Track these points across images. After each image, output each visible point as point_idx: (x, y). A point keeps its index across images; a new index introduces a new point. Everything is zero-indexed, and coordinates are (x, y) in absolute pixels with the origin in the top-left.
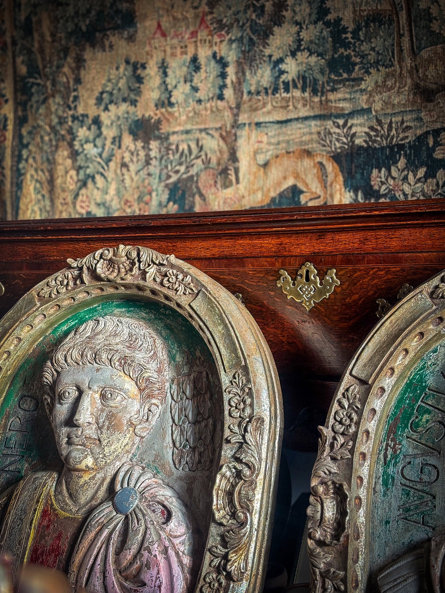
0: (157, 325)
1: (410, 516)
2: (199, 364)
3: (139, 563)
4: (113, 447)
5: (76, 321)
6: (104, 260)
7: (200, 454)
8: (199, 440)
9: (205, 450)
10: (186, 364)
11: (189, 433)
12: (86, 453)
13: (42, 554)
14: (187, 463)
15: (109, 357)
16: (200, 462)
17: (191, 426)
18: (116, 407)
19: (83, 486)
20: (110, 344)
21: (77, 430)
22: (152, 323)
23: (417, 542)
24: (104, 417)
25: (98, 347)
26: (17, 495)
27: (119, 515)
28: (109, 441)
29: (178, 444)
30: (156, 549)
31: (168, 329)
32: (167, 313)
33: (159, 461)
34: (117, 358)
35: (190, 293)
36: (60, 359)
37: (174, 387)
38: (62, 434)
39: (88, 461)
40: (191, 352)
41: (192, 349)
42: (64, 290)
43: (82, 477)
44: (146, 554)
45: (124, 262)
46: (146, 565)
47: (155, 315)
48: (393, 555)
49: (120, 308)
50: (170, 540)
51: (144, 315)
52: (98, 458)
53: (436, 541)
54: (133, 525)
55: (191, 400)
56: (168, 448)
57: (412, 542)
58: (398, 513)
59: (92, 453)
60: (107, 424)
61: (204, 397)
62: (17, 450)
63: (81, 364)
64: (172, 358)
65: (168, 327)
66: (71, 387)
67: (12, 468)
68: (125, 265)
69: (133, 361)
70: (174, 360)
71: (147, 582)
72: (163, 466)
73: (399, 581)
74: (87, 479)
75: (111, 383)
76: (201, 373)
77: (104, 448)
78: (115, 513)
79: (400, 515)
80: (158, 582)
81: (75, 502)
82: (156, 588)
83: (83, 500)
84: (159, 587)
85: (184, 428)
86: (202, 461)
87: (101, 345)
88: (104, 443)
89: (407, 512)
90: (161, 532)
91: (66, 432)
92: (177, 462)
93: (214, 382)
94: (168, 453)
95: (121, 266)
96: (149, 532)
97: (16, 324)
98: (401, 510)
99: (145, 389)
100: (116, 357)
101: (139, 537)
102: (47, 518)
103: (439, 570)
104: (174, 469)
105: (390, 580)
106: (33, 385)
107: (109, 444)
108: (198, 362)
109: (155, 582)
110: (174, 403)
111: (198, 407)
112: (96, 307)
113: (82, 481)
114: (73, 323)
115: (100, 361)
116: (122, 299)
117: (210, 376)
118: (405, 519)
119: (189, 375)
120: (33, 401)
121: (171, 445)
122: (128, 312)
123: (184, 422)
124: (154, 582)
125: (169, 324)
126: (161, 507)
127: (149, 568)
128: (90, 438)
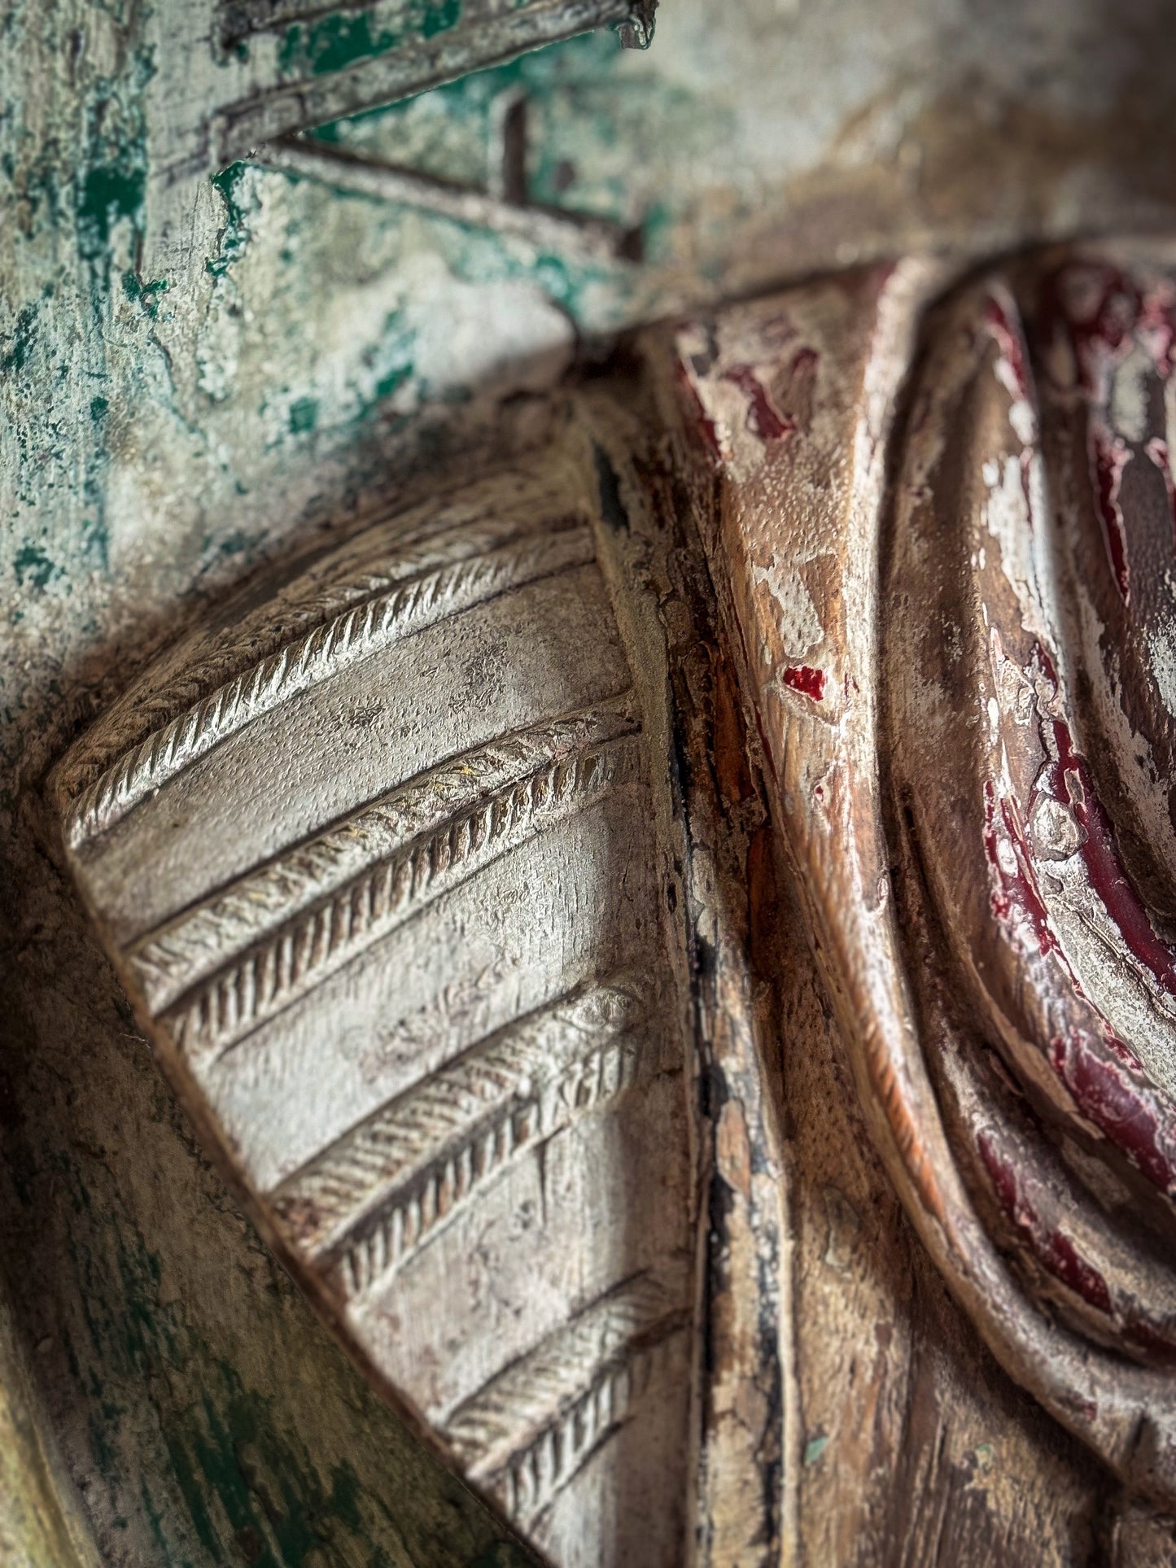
1: (357, 110)
23: (461, 395)
48: (198, 538)
53: (740, 376)
57: (404, 399)
58: (233, 81)
73: (352, 858)
79: (255, 100)
89: (329, 62)
98: (264, 47)
103: (868, 718)
105: (238, 858)
118: (307, 148)
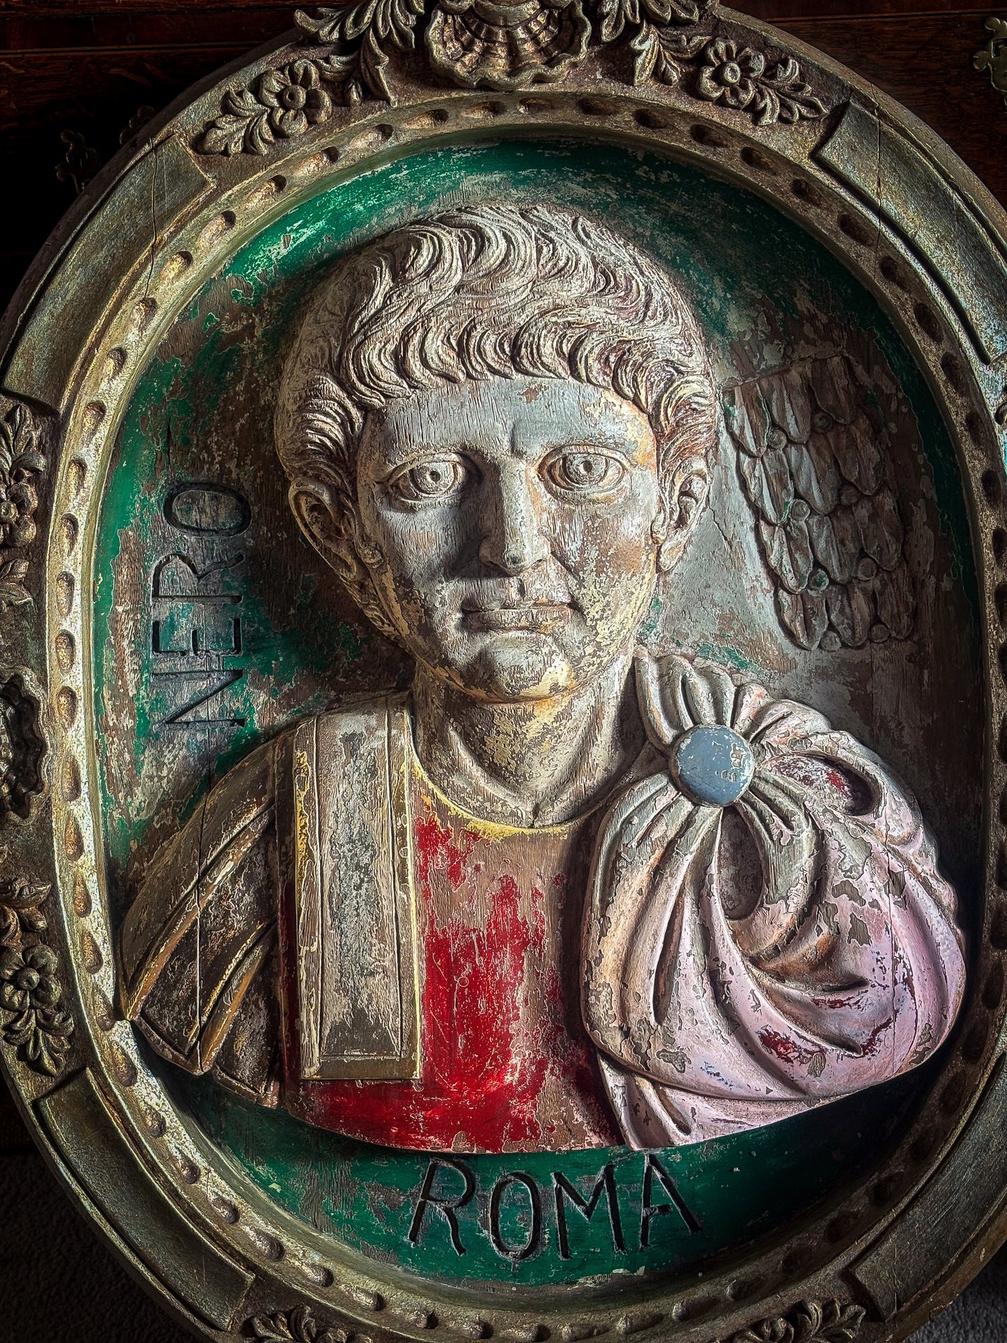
0: (634, 221)
2: (812, 336)
3: (825, 929)
4: (618, 618)
5: (321, 224)
6: (447, 12)
7: (873, 598)
8: (859, 560)
9: (884, 585)
10: (770, 339)
11: (821, 544)
12: (545, 650)
13: (468, 952)
14: (831, 627)
15: (566, 349)
16: (876, 620)
17: (820, 523)
18: (607, 500)
19: (538, 742)
20: (557, 307)
21: (502, 585)
22: (613, 216)
24: (579, 537)
25: (520, 320)
26: (309, 799)
27: (705, 810)
28: (608, 604)
29: (791, 581)
30: (871, 885)
31: (679, 231)
32: (664, 178)
33: (740, 632)
34: (597, 350)
35: (802, 118)
36: (378, 368)
37: (738, 412)
38: (443, 603)
39: (558, 670)
40: (777, 301)
41: (780, 292)
42: (301, 126)
43: (530, 717)
44: (844, 903)
45: (529, 21)
46: (853, 933)
47: (619, 188)
49: (482, 171)
50: (897, 854)
51: (580, 191)
52: (582, 657)
54: (775, 832)
55: (807, 446)
56: (759, 594)
59: (562, 647)
60: (594, 554)
61: (848, 432)
62: (214, 659)
63: (462, 376)
64: (711, 325)
65: (673, 225)
66: (442, 456)
67: (208, 711)
68: (535, 28)
69: (648, 355)
70: (722, 332)
71: (867, 974)
72: (755, 647)
74: (548, 719)
75: (589, 430)
76: (824, 361)
77: (594, 627)
78: (688, 806)
80: (901, 970)
81: (514, 789)
82: (900, 986)
83: (542, 778)
84: (908, 981)
85: (800, 530)
86: (884, 616)
87: (528, 311)
88: (593, 612)
90: (865, 836)
91: (454, 594)
92: (798, 628)
93: (876, 386)
94: (762, 607)
95: (521, 33)
96: (832, 844)
97: (142, 257)
99: (673, 432)
100: (592, 347)
101: (805, 861)
102: (441, 849)
104: (791, 650)
106: (207, 448)
107: (607, 612)
108: (807, 329)
109: (894, 970)
110: (746, 461)
111: (836, 462)
112: (385, 174)
113: (533, 729)
114: (308, 232)
115: (534, 365)
116: (484, 141)
117: (859, 369)
119: (783, 372)
120: (223, 497)
121: (767, 584)
122: (516, 183)
123: (795, 514)
124: (889, 972)
125: (676, 214)
126: (821, 765)
127: (865, 940)
128: (551, 603)
